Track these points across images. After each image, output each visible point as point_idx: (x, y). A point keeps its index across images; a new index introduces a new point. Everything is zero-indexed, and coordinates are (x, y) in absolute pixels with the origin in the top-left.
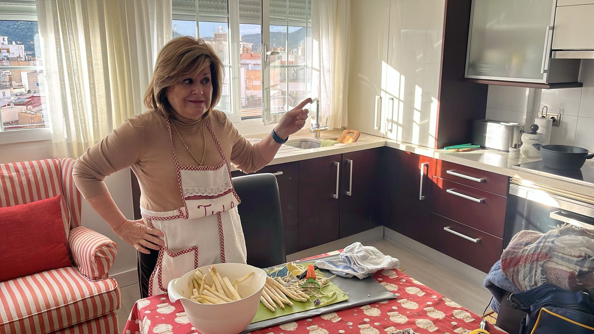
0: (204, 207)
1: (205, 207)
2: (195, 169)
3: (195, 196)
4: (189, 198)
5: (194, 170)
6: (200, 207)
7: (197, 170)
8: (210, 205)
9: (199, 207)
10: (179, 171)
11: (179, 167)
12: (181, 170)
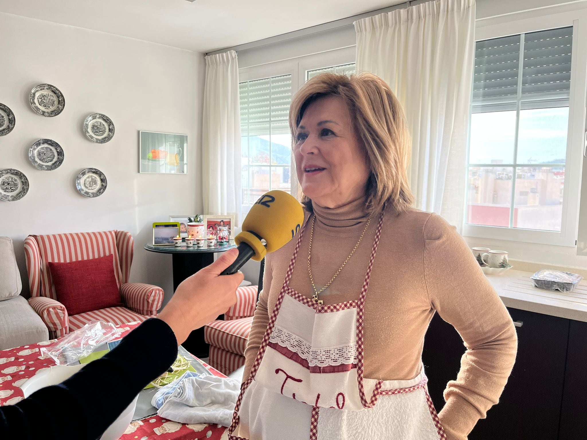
0: (286, 376)
1: (288, 377)
2: (305, 301)
3: (286, 348)
4: (275, 346)
5: (302, 302)
6: (280, 372)
7: (306, 305)
8: (300, 381)
9: (277, 371)
10: (283, 294)
11: (286, 288)
12: (286, 294)
